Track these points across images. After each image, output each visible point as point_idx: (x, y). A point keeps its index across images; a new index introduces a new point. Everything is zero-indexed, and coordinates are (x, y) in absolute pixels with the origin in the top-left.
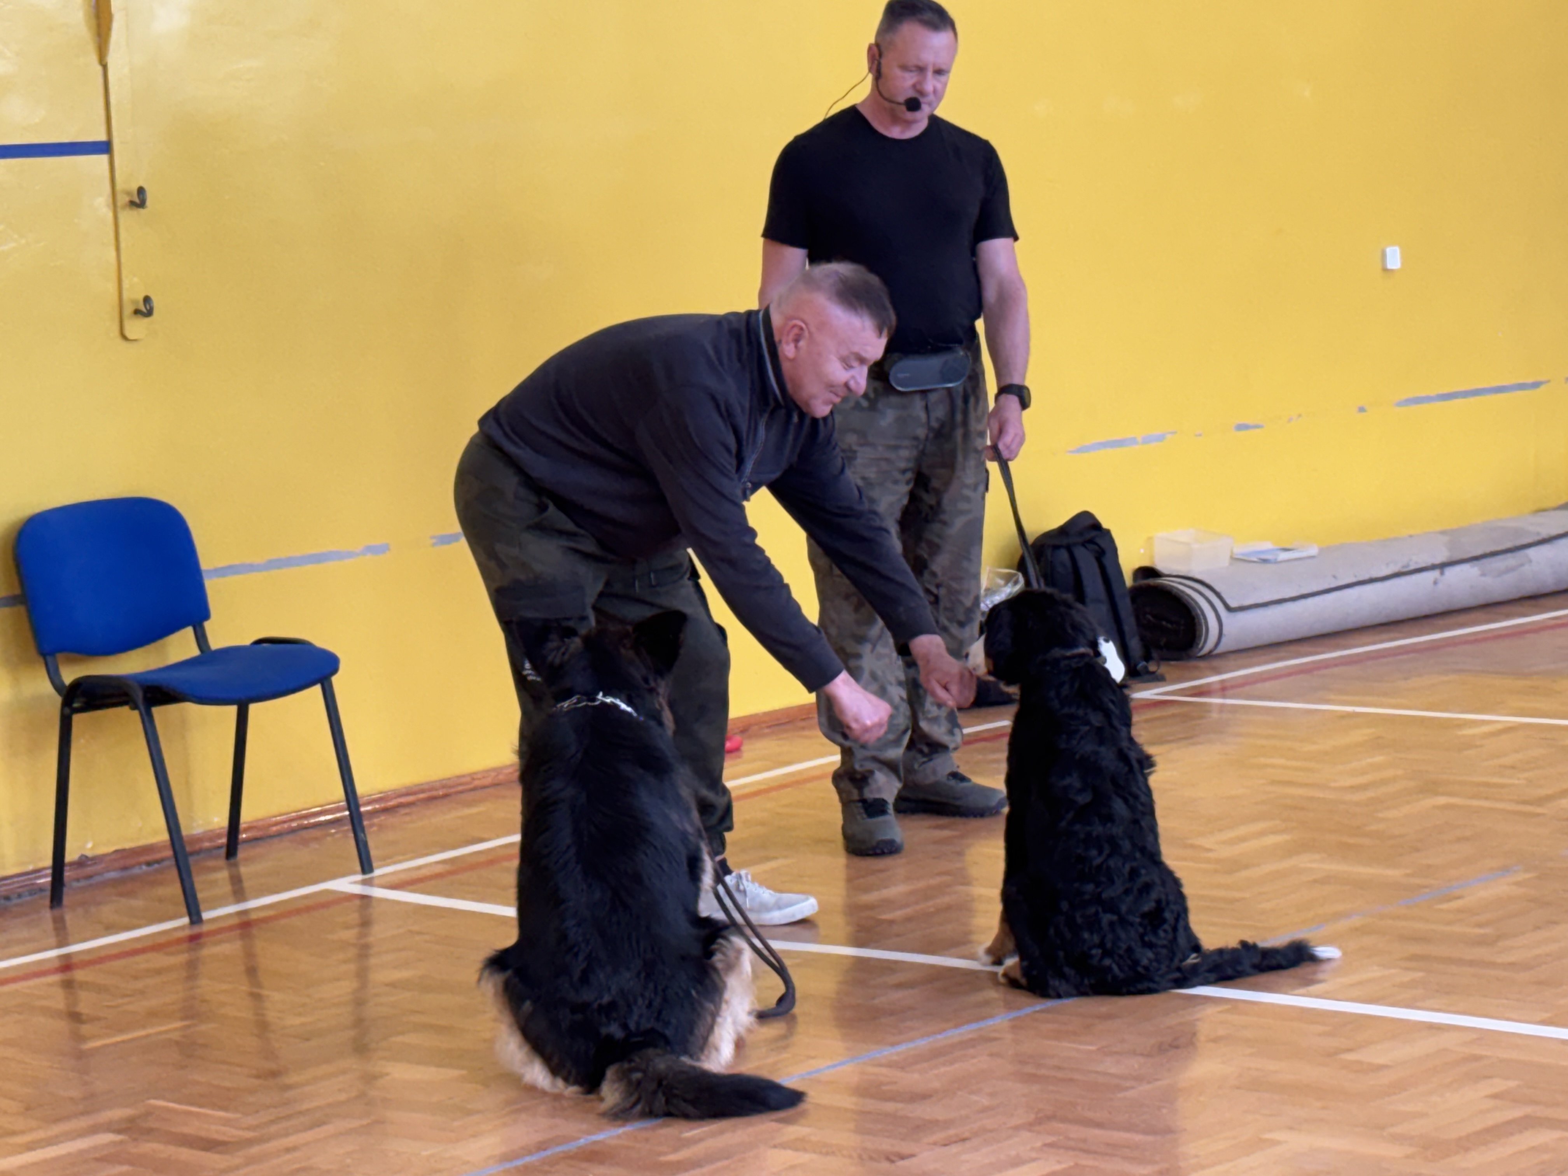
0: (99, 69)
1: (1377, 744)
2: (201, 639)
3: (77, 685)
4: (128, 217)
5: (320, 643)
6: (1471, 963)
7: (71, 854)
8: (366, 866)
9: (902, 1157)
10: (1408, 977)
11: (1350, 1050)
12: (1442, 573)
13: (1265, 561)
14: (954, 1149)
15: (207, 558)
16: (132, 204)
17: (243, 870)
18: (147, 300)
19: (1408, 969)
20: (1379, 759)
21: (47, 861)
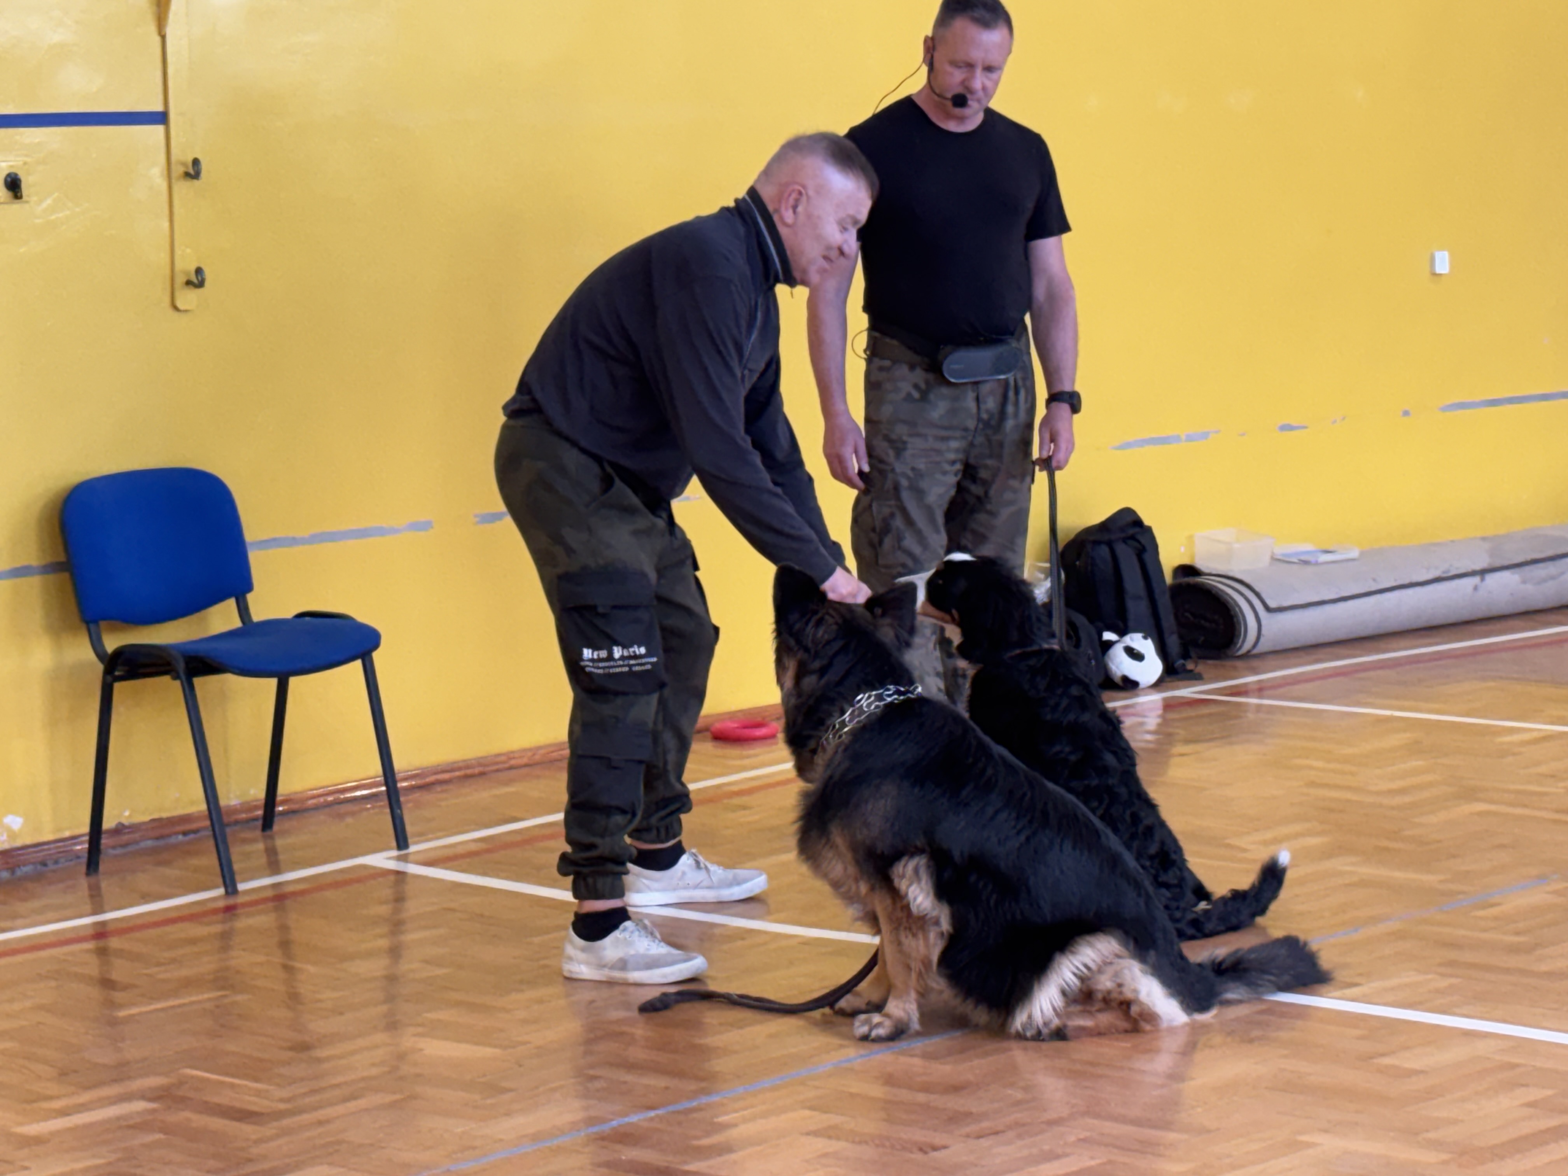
0: (157, 39)
1: (1414, 749)
2: (243, 611)
3: (119, 653)
4: (183, 188)
5: (361, 617)
6: (1507, 971)
7: (108, 823)
8: (402, 842)
9: (935, 1148)
10: (1444, 983)
11: (1383, 1055)
12: (1483, 580)
13: (1306, 563)
14: (985, 1142)
15: (252, 530)
16: (187, 175)
17: (280, 842)
18: (199, 271)
19: (1443, 975)
20: (1417, 763)
21: (84, 827)
